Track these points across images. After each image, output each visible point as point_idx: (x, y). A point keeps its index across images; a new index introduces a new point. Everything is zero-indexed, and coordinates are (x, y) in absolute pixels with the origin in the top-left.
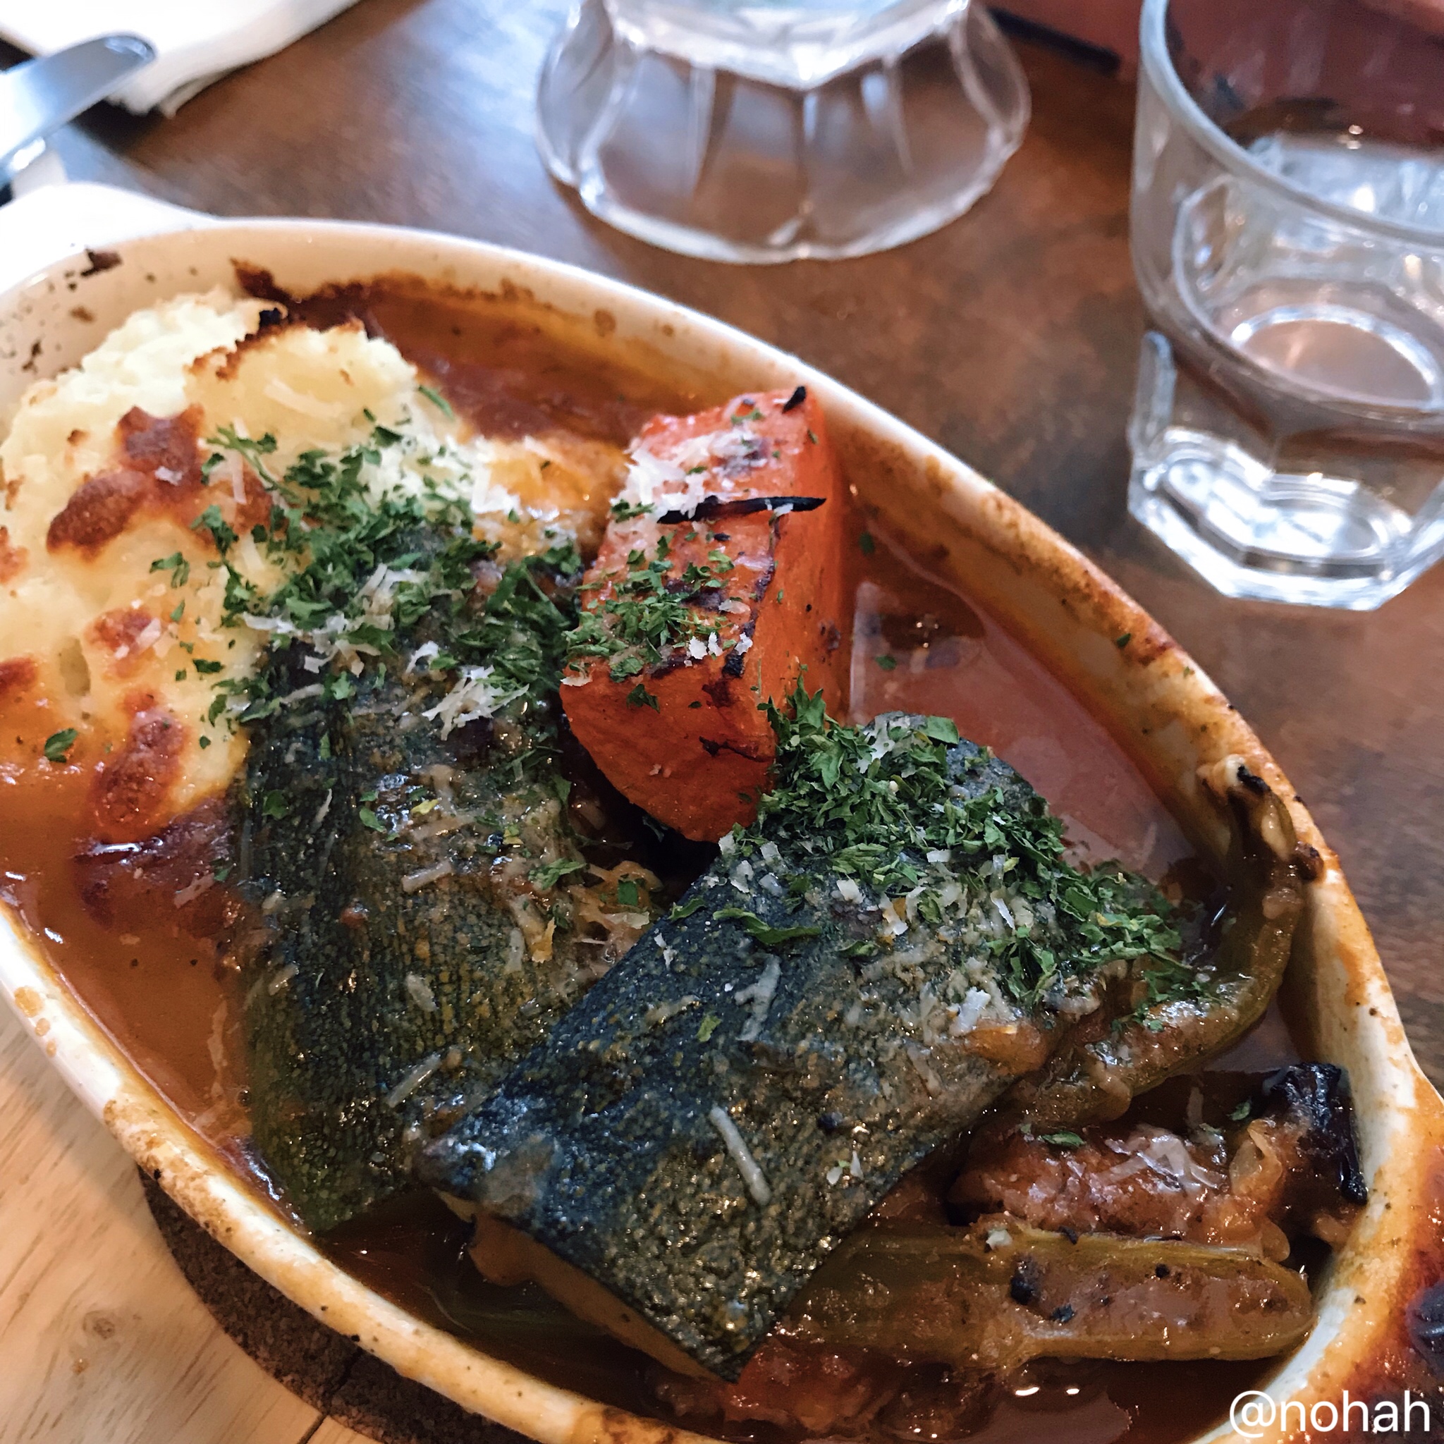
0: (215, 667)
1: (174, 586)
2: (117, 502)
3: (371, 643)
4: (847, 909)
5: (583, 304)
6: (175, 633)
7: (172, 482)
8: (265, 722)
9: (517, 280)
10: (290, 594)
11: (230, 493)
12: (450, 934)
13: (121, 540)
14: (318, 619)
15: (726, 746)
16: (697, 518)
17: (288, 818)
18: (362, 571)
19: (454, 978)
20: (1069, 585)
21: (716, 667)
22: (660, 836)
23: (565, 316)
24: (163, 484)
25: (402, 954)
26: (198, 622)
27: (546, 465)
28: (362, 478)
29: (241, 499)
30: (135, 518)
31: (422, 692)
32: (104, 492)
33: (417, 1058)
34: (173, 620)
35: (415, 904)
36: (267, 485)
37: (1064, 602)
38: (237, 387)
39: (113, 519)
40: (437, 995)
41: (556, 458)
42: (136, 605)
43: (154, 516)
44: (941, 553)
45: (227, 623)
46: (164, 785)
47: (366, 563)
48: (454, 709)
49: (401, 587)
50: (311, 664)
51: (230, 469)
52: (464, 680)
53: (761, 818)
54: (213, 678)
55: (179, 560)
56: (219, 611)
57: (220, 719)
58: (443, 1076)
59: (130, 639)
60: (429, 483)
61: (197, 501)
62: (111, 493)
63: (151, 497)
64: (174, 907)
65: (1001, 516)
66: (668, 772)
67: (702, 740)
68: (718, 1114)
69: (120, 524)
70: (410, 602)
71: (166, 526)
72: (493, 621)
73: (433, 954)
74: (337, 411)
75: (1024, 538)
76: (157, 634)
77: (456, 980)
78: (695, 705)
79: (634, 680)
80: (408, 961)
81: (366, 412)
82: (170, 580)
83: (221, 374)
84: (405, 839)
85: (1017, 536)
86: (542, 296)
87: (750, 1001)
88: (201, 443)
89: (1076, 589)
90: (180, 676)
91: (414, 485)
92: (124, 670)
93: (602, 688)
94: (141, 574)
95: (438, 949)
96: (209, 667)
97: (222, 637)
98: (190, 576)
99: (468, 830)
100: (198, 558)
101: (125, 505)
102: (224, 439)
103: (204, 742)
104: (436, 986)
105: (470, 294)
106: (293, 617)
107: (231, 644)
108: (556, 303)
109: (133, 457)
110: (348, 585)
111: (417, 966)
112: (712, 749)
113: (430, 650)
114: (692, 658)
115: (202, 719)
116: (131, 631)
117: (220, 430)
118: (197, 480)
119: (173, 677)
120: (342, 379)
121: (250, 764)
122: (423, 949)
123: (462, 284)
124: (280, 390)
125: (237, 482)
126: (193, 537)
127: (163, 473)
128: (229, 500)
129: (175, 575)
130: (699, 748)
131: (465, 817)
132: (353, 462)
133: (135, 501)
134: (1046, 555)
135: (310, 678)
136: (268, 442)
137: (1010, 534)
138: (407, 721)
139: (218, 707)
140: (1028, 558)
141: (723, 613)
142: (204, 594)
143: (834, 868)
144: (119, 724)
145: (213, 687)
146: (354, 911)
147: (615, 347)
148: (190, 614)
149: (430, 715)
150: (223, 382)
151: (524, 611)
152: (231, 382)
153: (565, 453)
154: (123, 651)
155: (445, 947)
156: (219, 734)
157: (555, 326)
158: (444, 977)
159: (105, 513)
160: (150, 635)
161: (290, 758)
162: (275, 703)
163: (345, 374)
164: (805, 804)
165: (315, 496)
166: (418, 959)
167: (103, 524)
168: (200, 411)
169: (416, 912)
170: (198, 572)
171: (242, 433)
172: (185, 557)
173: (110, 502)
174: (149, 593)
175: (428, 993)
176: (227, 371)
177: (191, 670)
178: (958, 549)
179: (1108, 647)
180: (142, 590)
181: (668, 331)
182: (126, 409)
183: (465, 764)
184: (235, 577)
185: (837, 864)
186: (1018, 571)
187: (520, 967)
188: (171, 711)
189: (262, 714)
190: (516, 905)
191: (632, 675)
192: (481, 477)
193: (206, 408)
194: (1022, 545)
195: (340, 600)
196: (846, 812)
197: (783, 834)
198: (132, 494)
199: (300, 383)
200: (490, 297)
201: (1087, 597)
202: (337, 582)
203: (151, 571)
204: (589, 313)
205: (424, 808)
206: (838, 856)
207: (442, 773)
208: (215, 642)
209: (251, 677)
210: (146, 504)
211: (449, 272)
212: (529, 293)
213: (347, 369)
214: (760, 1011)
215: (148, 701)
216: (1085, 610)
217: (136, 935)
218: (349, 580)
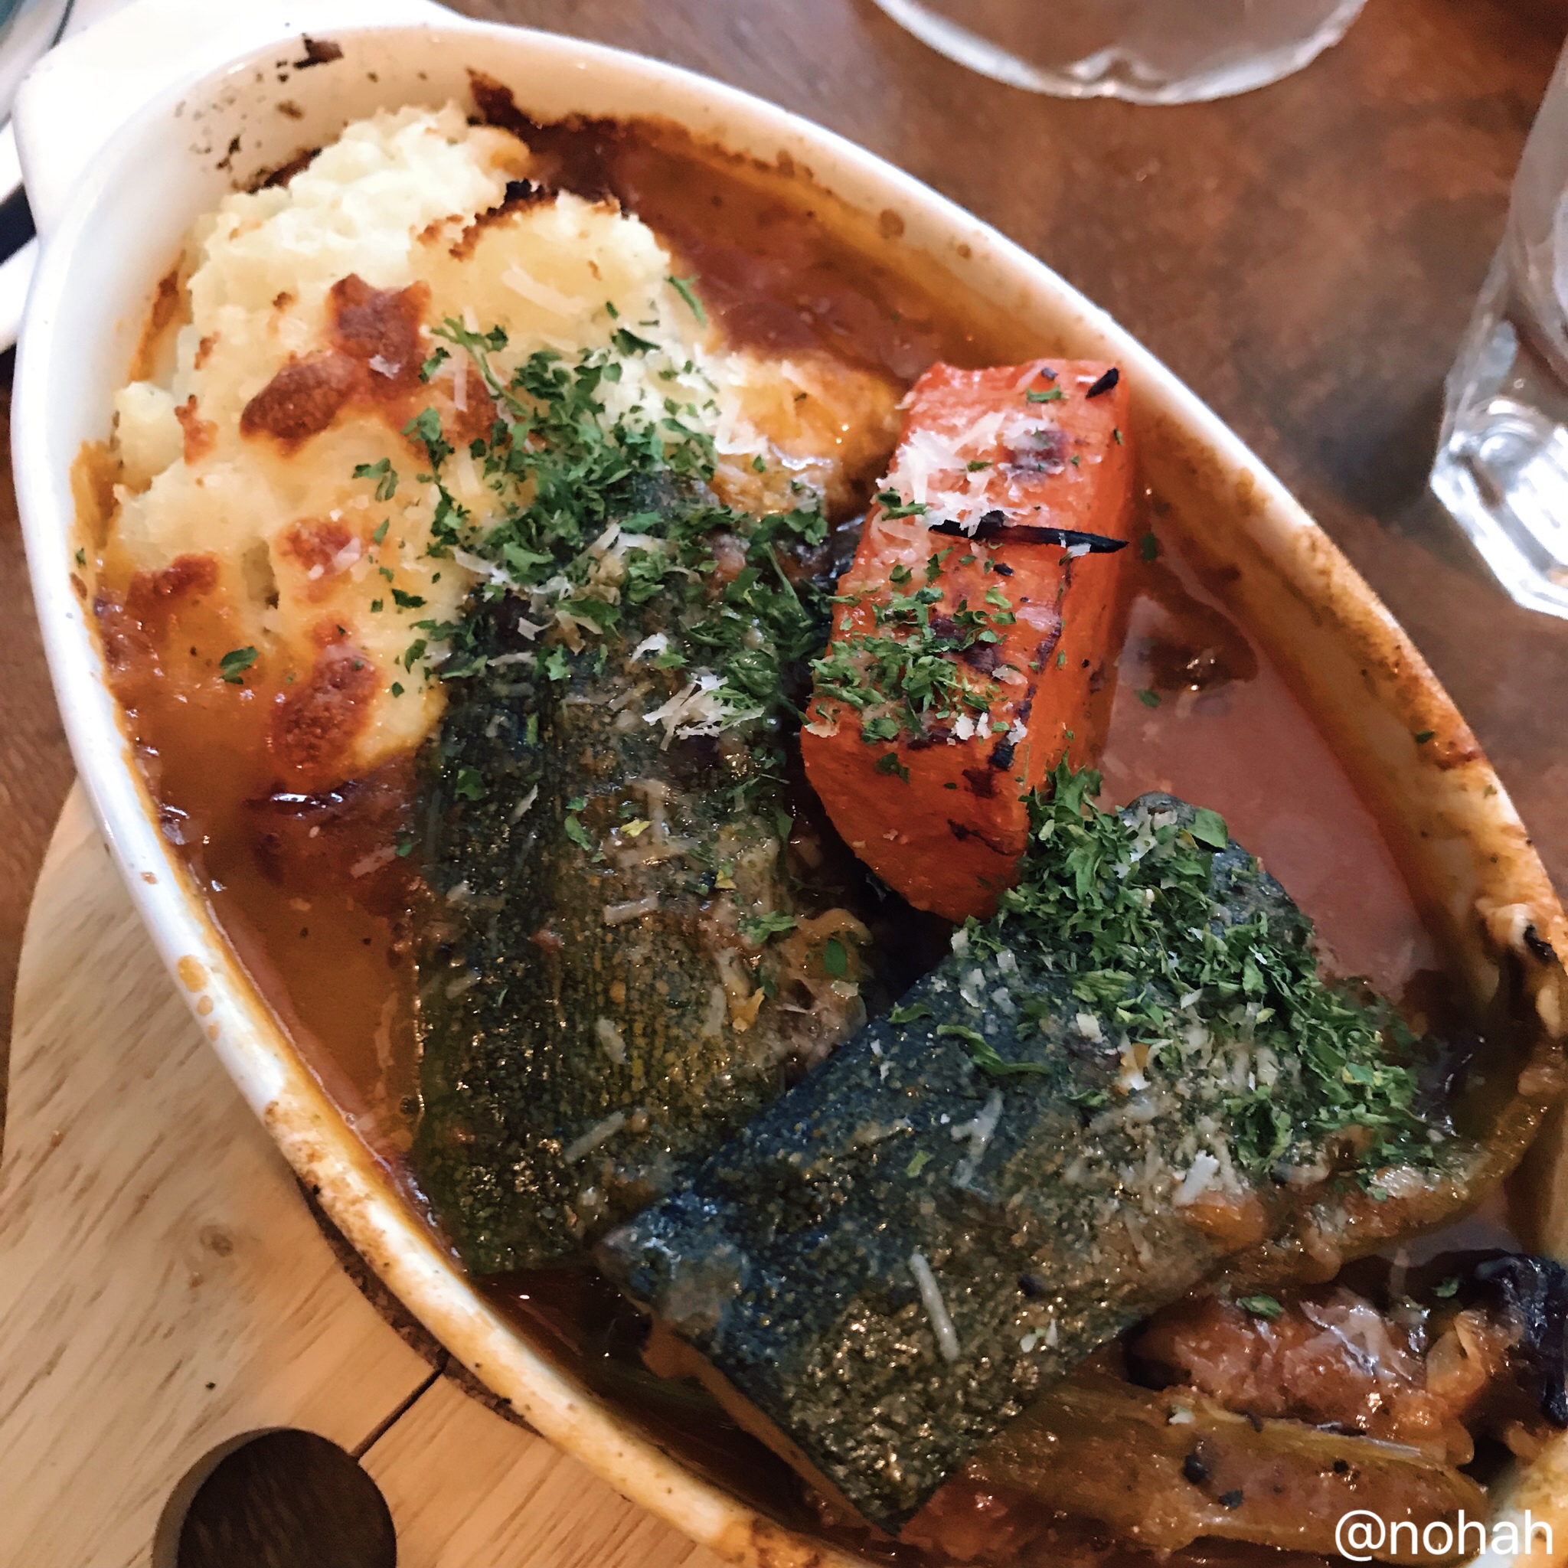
0: (417, 602)
1: (378, 498)
2: (325, 395)
3: (595, 618)
4: (1084, 1047)
5: (870, 200)
6: (375, 558)
7: (387, 375)
8: (468, 682)
9: (798, 155)
10: (511, 538)
11: (451, 394)
12: (649, 980)
13: (324, 436)
14: (539, 575)
15: (976, 833)
16: (976, 538)
17: (485, 802)
18: (591, 524)
19: (649, 1030)
20: (1375, 656)
21: (984, 752)
22: (881, 895)
23: (845, 206)
24: (375, 374)
25: (596, 993)
26: (402, 545)
27: (801, 397)
28: (597, 395)
29: (461, 404)
30: (343, 413)
31: (645, 687)
32: (311, 382)
33: (601, 1114)
34: (377, 542)
35: (615, 941)
36: (493, 392)
37: (1364, 673)
38: (471, 268)
39: (319, 415)
40: (629, 1044)
41: (814, 391)
42: (335, 516)
43: (364, 411)
44: (1232, 574)
45: (434, 552)
46: (350, 734)
47: (596, 512)
48: (678, 717)
49: (635, 556)
50: (527, 628)
51: (453, 369)
52: (693, 686)
53: (1001, 918)
54: (412, 614)
55: (386, 466)
56: (425, 537)
57: (418, 665)
58: (624, 1137)
59: (327, 559)
60: (671, 407)
61: (413, 400)
62: (320, 383)
63: (362, 389)
64: (351, 877)
65: (1313, 558)
66: (904, 840)
67: (950, 822)
68: (918, 1261)
69: (326, 419)
70: (642, 576)
71: (374, 424)
72: (730, 613)
73: (629, 1001)
74: (578, 306)
75: (1334, 590)
76: (356, 556)
77: (650, 1033)
78: (951, 786)
79: (888, 746)
80: (601, 1000)
81: (609, 306)
82: (375, 490)
83: (455, 253)
84: (611, 863)
85: (1328, 586)
86: (822, 179)
87: (967, 1139)
88: (424, 331)
89: (1382, 663)
90: (377, 606)
91: (654, 410)
92: (317, 594)
93: (849, 743)
94: (343, 478)
95: (634, 995)
96: (407, 601)
97: (429, 567)
98: (398, 489)
99: (680, 862)
100: (408, 467)
101: (333, 398)
102: (452, 332)
103: (397, 689)
104: (628, 1035)
105: (739, 158)
106: (510, 566)
107: (436, 577)
108: (836, 189)
109: (347, 337)
110: (574, 537)
111: (609, 1009)
112: (961, 833)
113: (658, 642)
114: (956, 737)
115: (397, 661)
116: (329, 549)
117: (448, 322)
118: (415, 376)
119: (370, 607)
120: (589, 271)
122: (619, 992)
123: (732, 146)
124: (518, 279)
125: (460, 382)
126: (404, 443)
127: (377, 363)
128: (449, 403)
129: (381, 485)
130: (946, 829)
131: (677, 846)
132: (589, 377)
133: (344, 395)
134: (1357, 617)
135: (522, 644)
136: (499, 337)
137: (1319, 582)
138: (625, 721)
139: (417, 651)
140: (1333, 614)
141: (996, 680)
142: (412, 513)
143: (1075, 992)
144: (305, 652)
145: (411, 627)
146: (548, 935)
147: (898, 254)
148: (395, 535)
149: (651, 718)
150: (456, 261)
151: (765, 607)
152: (466, 261)
153: (827, 386)
154: (317, 571)
155: (642, 994)
156: (413, 681)
157: (831, 215)
158: (638, 1027)
159: (310, 406)
160: (348, 557)
161: (491, 732)
162: (480, 663)
163: (594, 267)
164: (1052, 911)
165: (543, 407)
166: (613, 1003)
167: (307, 420)
168: (426, 293)
169: (615, 949)
170: (406, 485)
171: (472, 327)
172: (393, 466)
173: (318, 394)
174: (350, 503)
175: (618, 1043)
176: (462, 249)
177: (390, 601)
178: (1251, 574)
179: (1403, 735)
180: (342, 498)
181: (965, 252)
182: (342, 276)
183: (682, 782)
184: (447, 500)
185: (1078, 988)
186: (1318, 623)
187: (718, 1031)
188: (364, 648)
189: (464, 673)
190: (723, 958)
191: (886, 739)
192: (730, 406)
193: (434, 289)
194: (1330, 598)
195: (564, 552)
196: (1096, 928)
197: (1022, 938)
198: (343, 387)
199: (544, 270)
200: (761, 166)
201: (1393, 677)
202: (562, 532)
203: (354, 476)
204: (876, 211)
205: (635, 828)
206: (1081, 979)
207: (659, 789)
208: (418, 572)
209: (455, 622)
210: (356, 397)
211: (720, 129)
212: (809, 173)
213: (596, 261)
214: (976, 1151)
215: (340, 633)
216: (1387, 689)
217: (308, 900)
218: (575, 532)
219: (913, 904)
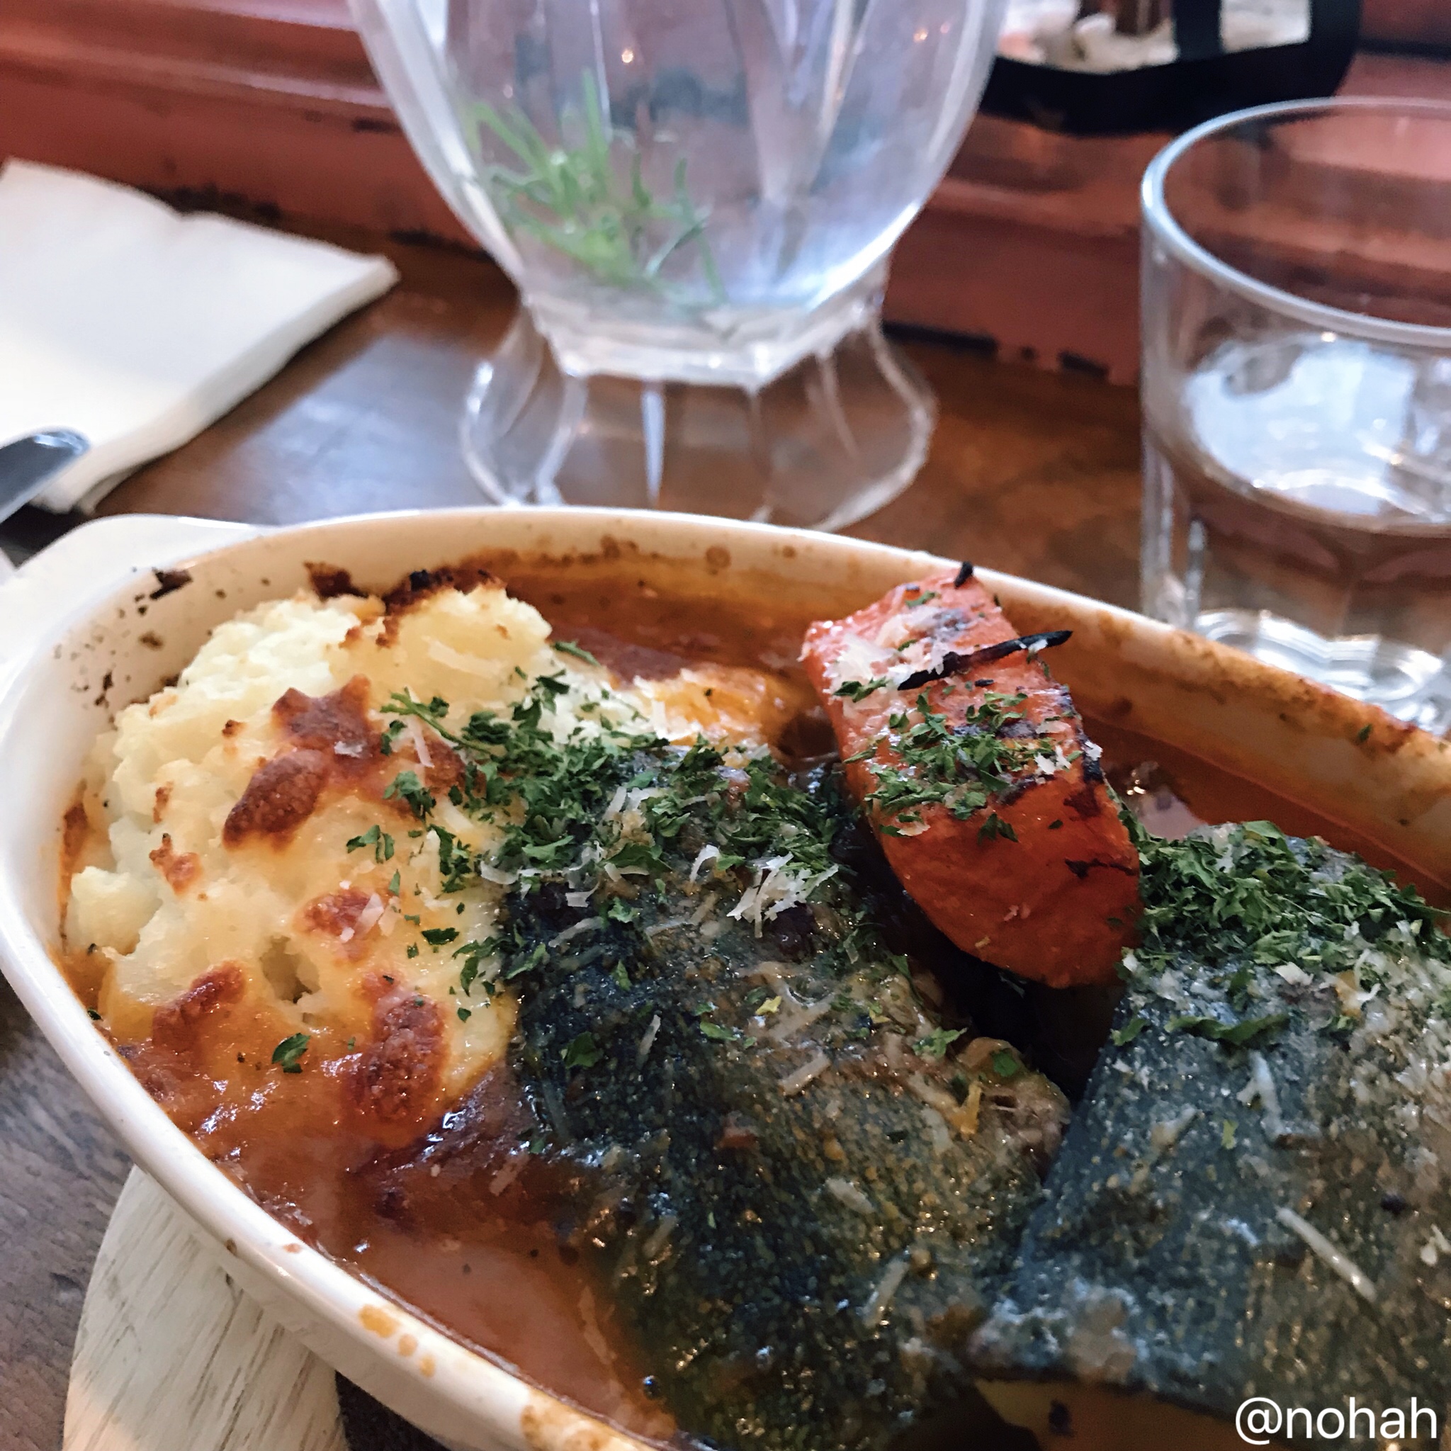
0: (451, 935)
1: (378, 861)
2: (306, 779)
3: (638, 864)
4: (1300, 992)
5: (693, 546)
6: (398, 907)
7: (354, 755)
8: (534, 975)
9: (618, 535)
10: (524, 843)
11: (415, 758)
12: (857, 1128)
13: (313, 820)
15: (1096, 863)
17: (602, 1064)
18: (594, 802)
19: (883, 1171)
20: (1287, 698)
22: (1021, 991)
23: (671, 562)
24: (343, 758)
25: (813, 1162)
26: (417, 893)
27: (708, 693)
28: (542, 726)
29: (426, 761)
30: (323, 796)
31: (711, 899)
32: (290, 770)
33: (875, 1272)
34: (392, 894)
35: (804, 1107)
36: (451, 744)
37: (1283, 717)
38: (399, 652)
39: (305, 798)
40: (871, 1197)
41: (714, 684)
42: (345, 885)
43: (343, 793)
44: (1124, 707)
45: (449, 889)
46: (435, 1068)
47: (594, 792)
48: (760, 903)
50: (575, 899)
51: (413, 734)
52: (760, 873)
53: (1155, 930)
54: (447, 949)
55: (377, 833)
56: (437, 878)
57: (476, 985)
58: (917, 1276)
59: (351, 921)
60: (605, 724)
61: (382, 772)
62: (298, 770)
63: (334, 773)
64: (492, 1196)
65: (1193, 648)
66: (1026, 912)
67: (1068, 863)
69: (310, 806)
71: (353, 803)
73: (849, 1154)
74: (497, 668)
75: (1224, 664)
76: (380, 909)
77: (887, 1175)
78: (1056, 825)
79: (984, 812)
80: (820, 1166)
81: (518, 670)
82: (374, 856)
83: (381, 641)
84: (766, 1043)
85: (1217, 664)
86: (646, 547)
87: (1257, 1098)
88: (373, 715)
89: (1296, 699)
90: (412, 952)
91: (591, 729)
92: (356, 956)
93: (944, 830)
94: (340, 856)
95: (853, 1147)
96: (438, 937)
97: (449, 903)
98: (396, 847)
99: (826, 1019)
100: (398, 829)
101: (314, 782)
102: (398, 704)
103: (464, 1014)
104: (866, 1185)
105: (567, 560)
106: (535, 862)
107: (460, 909)
108: (661, 551)
109: (303, 737)
110: (583, 817)
111: (832, 1168)
112: (1081, 870)
113: (710, 852)
115: (452, 992)
116: (352, 911)
117: (395, 697)
118: (380, 750)
119: (405, 955)
120: (498, 634)
121: (525, 1023)
122: (835, 1148)
123: (557, 551)
124: (442, 654)
125: (420, 747)
126: (387, 809)
127: (340, 748)
128: (417, 766)
129: (377, 852)
130: (1065, 874)
132: (526, 715)
133: (322, 778)
134: (1252, 675)
135: (577, 915)
136: (438, 706)
137: (1207, 665)
139: (469, 973)
140: (1232, 684)
142: (418, 862)
143: (1257, 961)
144: (360, 1015)
145: (454, 956)
147: (732, 586)
148: (407, 884)
150: (384, 649)
152: (393, 647)
153: (722, 680)
154: (347, 934)
155: (858, 1143)
156: (478, 1002)
157: (663, 576)
158: (872, 1174)
159: (295, 793)
160: (373, 912)
161: (579, 1001)
163: (503, 630)
165: (499, 750)
166: (833, 1162)
167: (295, 805)
168: (366, 682)
169: (810, 1114)
170: (402, 844)
171: (415, 699)
172: (383, 830)
173: (300, 780)
174: (355, 872)
175: (861, 1197)
176: (386, 637)
177: (423, 943)
178: (1140, 698)
179: (1345, 748)
180: (345, 872)
181: (790, 552)
182: (281, 693)
184: (446, 838)
185: (1258, 957)
186: (1221, 700)
187: (950, 1144)
188: (417, 989)
189: (529, 966)
190: (916, 1082)
191: (980, 807)
192: (658, 710)
193: (370, 678)
194: (1224, 672)
195: (581, 832)
198: (318, 770)
199: (462, 643)
200: (588, 559)
201: (1310, 704)
202: (571, 816)
203: (349, 851)
204: (700, 554)
206: (1255, 949)
208: (443, 909)
209: (494, 935)
210: (331, 781)
211: (544, 540)
212: (633, 546)
213: (503, 624)
215: (389, 982)
216: (1310, 718)
217: (456, 1238)
218: (582, 813)
219: (1054, 984)
